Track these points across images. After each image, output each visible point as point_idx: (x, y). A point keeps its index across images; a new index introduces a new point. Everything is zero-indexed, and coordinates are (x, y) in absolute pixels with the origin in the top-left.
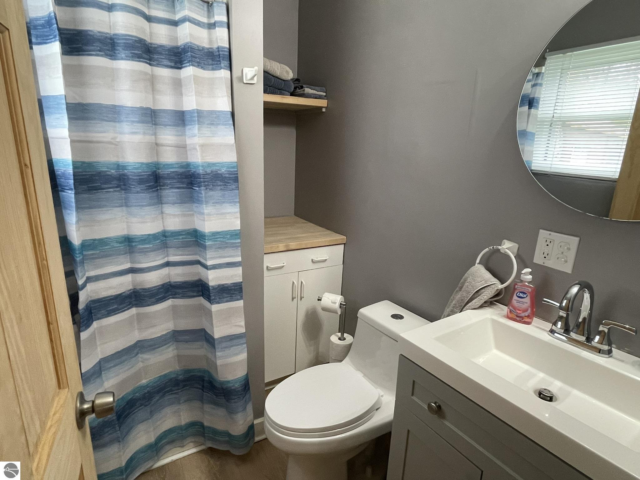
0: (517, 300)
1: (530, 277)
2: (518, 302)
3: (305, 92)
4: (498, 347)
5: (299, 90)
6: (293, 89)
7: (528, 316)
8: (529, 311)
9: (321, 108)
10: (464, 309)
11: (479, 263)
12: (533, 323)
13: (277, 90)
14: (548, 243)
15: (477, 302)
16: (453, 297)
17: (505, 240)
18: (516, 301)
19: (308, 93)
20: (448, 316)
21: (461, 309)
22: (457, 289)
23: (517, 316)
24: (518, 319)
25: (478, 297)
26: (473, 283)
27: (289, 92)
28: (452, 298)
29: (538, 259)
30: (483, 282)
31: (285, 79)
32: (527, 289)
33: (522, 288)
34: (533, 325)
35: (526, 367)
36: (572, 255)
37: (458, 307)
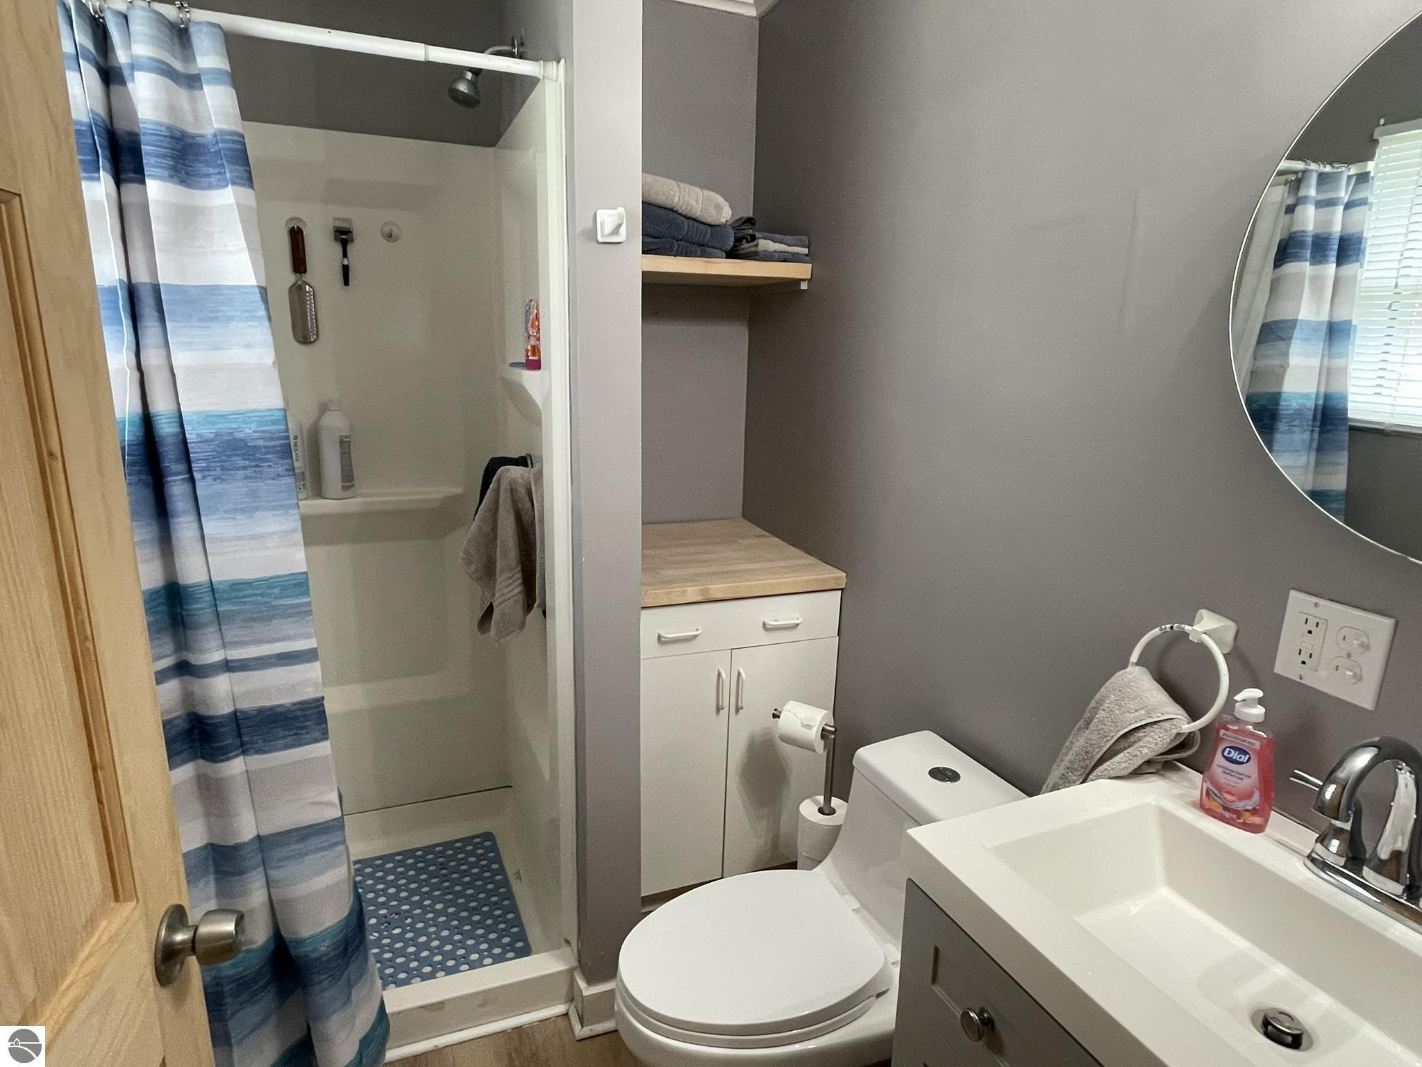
0: (1223, 767)
1: (1260, 711)
2: (1227, 772)
3: (760, 248)
4: (1173, 881)
5: (747, 245)
6: (732, 244)
7: (1254, 812)
8: (1256, 797)
9: (799, 281)
10: (1090, 777)
11: (1138, 664)
12: (1268, 830)
13: (694, 248)
14: (1311, 626)
15: (1124, 761)
16: (1072, 742)
17: (1203, 611)
18: (1222, 770)
19: (766, 251)
20: (1055, 788)
21: (1085, 776)
22: (1081, 722)
23: (1225, 808)
24: (1227, 815)
25: (1128, 750)
26: (1117, 712)
27: (721, 250)
28: (1067, 743)
29: (1285, 665)
30: (1142, 712)
31: (713, 223)
32: (1249, 743)
33: (1236, 738)
34: (1267, 835)
35: (1241, 943)
36: (1373, 664)
37: (1077, 770)
